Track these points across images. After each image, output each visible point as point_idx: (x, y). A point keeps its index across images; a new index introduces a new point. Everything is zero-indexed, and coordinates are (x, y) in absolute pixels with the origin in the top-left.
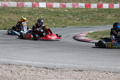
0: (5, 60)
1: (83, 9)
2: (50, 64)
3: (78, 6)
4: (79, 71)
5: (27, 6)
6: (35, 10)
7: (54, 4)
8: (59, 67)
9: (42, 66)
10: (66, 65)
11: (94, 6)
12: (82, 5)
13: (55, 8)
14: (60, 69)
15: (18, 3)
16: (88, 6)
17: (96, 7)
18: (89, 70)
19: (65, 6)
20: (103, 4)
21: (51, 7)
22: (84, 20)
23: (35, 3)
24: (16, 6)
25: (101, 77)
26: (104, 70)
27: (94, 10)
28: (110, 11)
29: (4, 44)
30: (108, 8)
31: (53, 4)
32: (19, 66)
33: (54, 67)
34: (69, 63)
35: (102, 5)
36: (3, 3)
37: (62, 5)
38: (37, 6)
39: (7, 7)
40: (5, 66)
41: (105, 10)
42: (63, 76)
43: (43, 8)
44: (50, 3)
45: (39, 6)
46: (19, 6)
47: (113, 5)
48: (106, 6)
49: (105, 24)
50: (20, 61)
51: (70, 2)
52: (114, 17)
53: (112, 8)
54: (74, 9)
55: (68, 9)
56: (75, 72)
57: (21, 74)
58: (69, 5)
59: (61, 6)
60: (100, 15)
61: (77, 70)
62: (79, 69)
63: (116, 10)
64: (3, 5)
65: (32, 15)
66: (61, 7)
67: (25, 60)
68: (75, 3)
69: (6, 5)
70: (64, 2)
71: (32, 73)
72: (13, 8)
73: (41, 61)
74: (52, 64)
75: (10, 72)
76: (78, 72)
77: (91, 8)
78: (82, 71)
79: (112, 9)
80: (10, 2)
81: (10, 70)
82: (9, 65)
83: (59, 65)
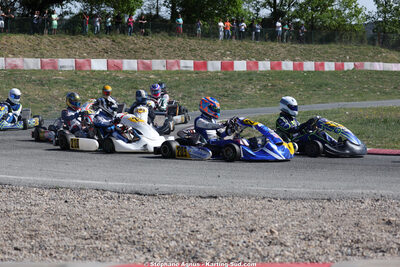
0: (44, 179)
1: (190, 72)
2: (144, 185)
3: (179, 66)
4: (211, 197)
5: (63, 67)
6: (83, 76)
7: (125, 61)
8: (166, 190)
9: (129, 190)
10: (180, 186)
11: (214, 66)
12: (188, 64)
13: (127, 72)
14: (169, 194)
15: (45, 60)
16: (200, 67)
17: (219, 69)
18: (232, 196)
19: (148, 67)
20: (235, 62)
21: (119, 68)
22: (194, 97)
23: (81, 61)
24: (40, 67)
25: (259, 207)
26: (263, 194)
27: (214, 76)
28: (249, 76)
29: (29, 148)
30: (245, 69)
31: (122, 63)
32: (79, 190)
33: (154, 191)
34: (185, 183)
35: (232, 65)
36: (9, 60)
37: (143, 63)
38: (87, 68)
39: (19, 70)
40: (47, 191)
41: (240, 74)
42: (180, 208)
43: (100, 72)
44: (117, 61)
45: (90, 66)
46: (47, 69)
47: (256, 64)
48: (240, 66)
49: (243, 106)
50: (78, 181)
51: (158, 58)
52: (260, 90)
53: (254, 69)
54: (169, 72)
55: (158, 73)
56: (202, 201)
57: (88, 206)
58: (158, 65)
59: (141, 66)
60: (229, 85)
61: (205, 195)
62: (210, 194)
63: (264, 74)
64: (10, 64)
65: (77, 87)
66: (141, 69)
67: (88, 179)
68: (170, 61)
69: (16, 66)
70: (147, 59)
71: (110, 204)
72: (33, 72)
73: (123, 180)
74: (150, 185)
75: (63, 202)
76: (208, 200)
77: (207, 72)
78: (216, 197)
79: (255, 73)
80: (26, 59)
81: (61, 199)
82: (57, 188)
83: (165, 187)
